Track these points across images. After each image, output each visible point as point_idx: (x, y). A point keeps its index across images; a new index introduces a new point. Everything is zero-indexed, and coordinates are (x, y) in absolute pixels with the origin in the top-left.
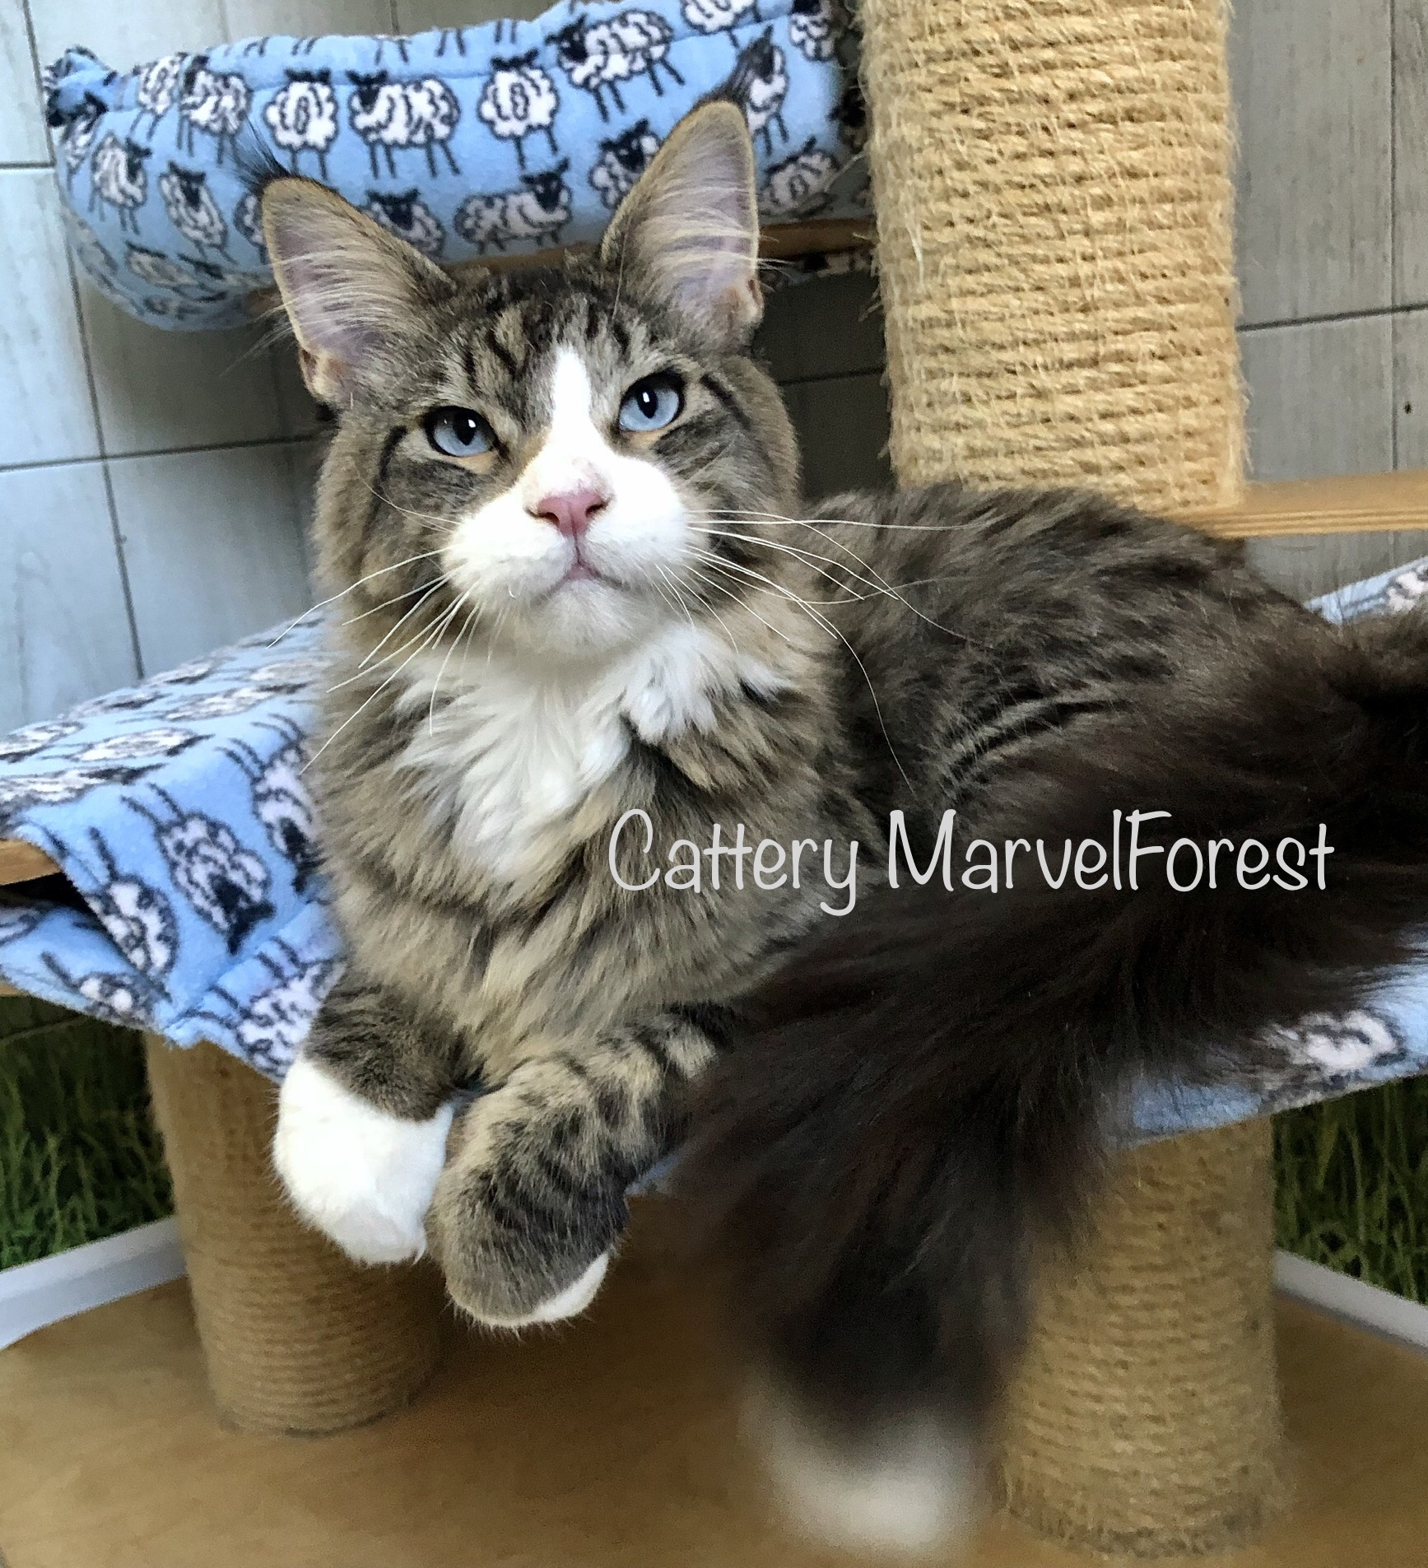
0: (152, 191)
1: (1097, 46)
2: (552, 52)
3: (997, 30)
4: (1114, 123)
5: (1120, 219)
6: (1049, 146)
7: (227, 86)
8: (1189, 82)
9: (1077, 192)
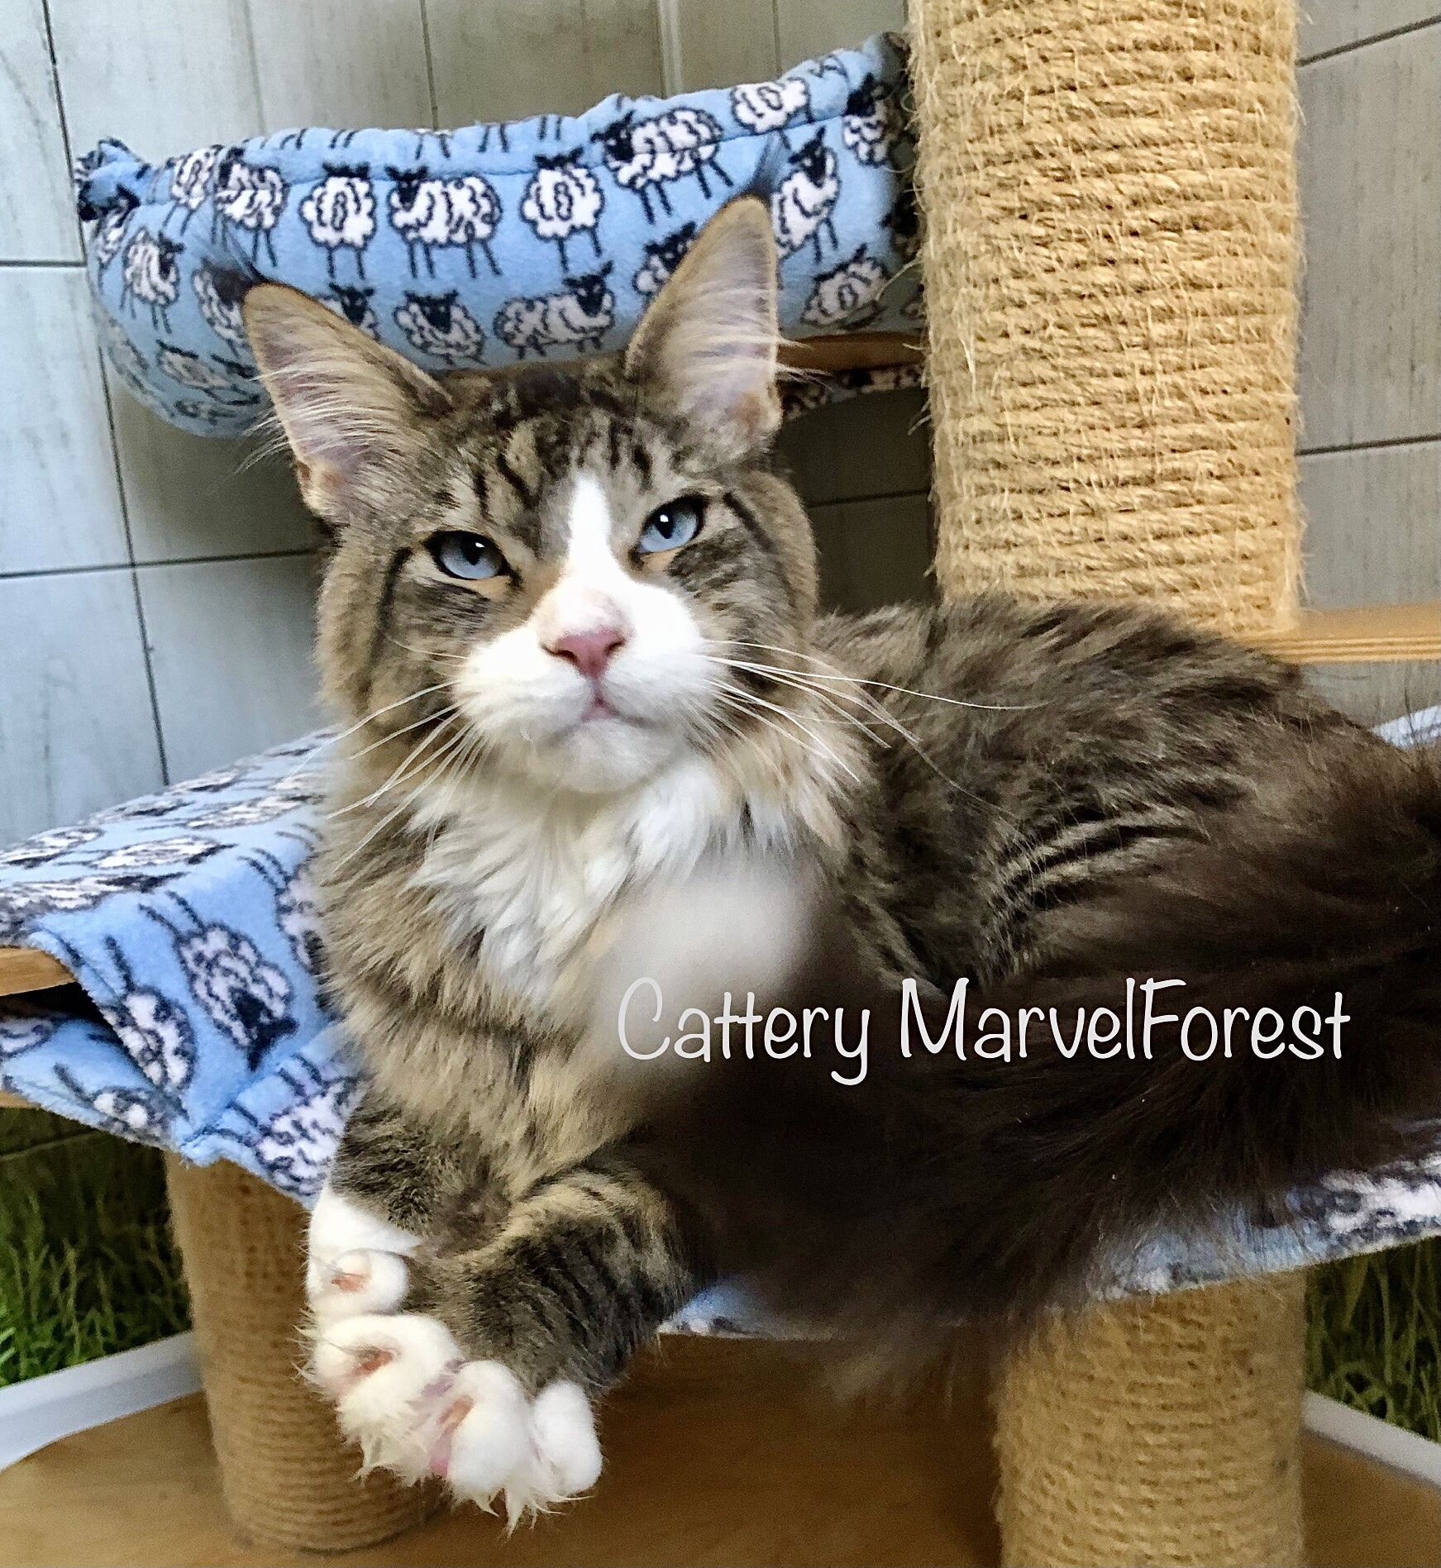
0: (184, 287)
1: (1163, 149)
2: (598, 148)
3: (1060, 131)
4: (1179, 231)
5: (1181, 332)
6: (1110, 254)
7: (262, 179)
8: (1258, 191)
9: (1137, 304)
